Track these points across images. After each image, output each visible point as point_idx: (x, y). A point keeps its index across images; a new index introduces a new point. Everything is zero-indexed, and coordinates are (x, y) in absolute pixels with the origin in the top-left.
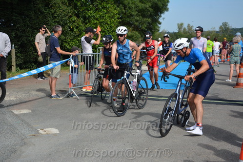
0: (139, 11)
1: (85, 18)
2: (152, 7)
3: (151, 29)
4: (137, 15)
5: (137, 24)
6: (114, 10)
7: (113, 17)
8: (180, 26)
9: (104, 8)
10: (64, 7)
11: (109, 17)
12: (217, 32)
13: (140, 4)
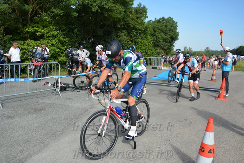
0: (164, 40)
1: (135, 42)
2: (170, 38)
3: (169, 49)
4: (163, 42)
5: (162, 46)
6: (151, 39)
7: (150, 42)
8: (185, 48)
9: (145, 37)
10: (125, 37)
11: (148, 42)
12: (203, 52)
13: (164, 36)
